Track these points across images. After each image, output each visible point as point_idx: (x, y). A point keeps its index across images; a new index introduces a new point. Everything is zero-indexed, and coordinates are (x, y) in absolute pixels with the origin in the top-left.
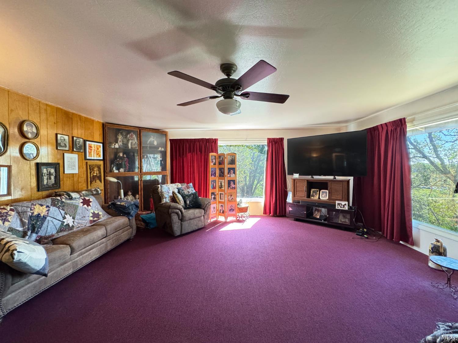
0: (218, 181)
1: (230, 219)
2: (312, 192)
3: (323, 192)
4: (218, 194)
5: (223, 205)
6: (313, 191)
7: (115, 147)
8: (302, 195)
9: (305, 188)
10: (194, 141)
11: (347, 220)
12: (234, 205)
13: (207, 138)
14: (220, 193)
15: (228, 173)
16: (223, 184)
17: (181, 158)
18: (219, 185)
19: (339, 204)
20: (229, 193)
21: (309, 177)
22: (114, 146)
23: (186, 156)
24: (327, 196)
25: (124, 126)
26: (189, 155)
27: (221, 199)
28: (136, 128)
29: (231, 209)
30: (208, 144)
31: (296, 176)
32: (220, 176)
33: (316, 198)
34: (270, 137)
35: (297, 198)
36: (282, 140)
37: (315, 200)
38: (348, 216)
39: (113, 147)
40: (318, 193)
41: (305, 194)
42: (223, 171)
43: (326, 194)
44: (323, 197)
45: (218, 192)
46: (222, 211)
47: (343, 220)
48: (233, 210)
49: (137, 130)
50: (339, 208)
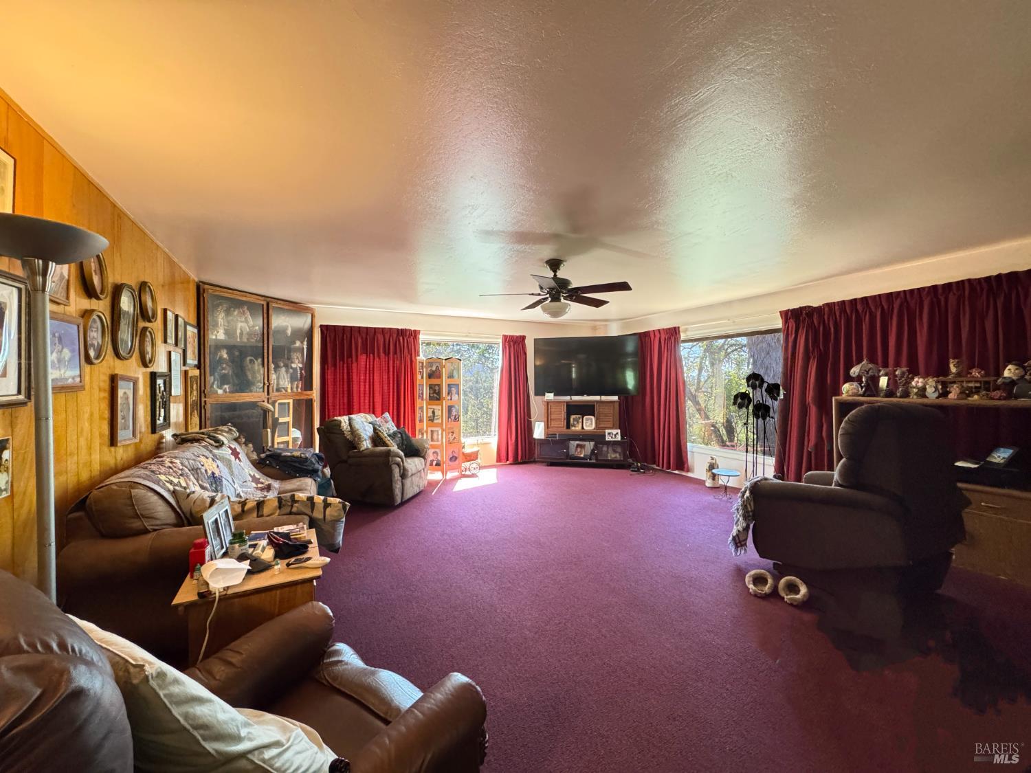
0: (427, 409)
1: (450, 475)
2: (572, 420)
3: (587, 420)
4: (427, 432)
5: (438, 450)
6: (574, 419)
7: (218, 338)
8: (559, 426)
9: (563, 415)
10: (373, 331)
11: (618, 455)
12: (456, 451)
13: (400, 328)
14: (430, 429)
15: (448, 394)
16: (438, 413)
17: (345, 365)
18: (429, 415)
19: (609, 434)
20: (449, 428)
21: (567, 398)
22: (216, 336)
23: (357, 360)
24: (592, 424)
25: (238, 293)
26: (363, 358)
27: (432, 440)
28: (260, 298)
29: (453, 456)
30: (401, 338)
31: (550, 396)
32: (431, 398)
33: (579, 428)
34: (506, 334)
35: (551, 431)
36: (523, 338)
37: (578, 431)
38: (619, 450)
39: (214, 337)
40: (581, 420)
41: (563, 423)
42: (439, 390)
43: (592, 422)
44: (589, 426)
45: (427, 428)
46: (435, 463)
47: (613, 456)
48: (456, 458)
49: (262, 303)
50: (610, 439)
